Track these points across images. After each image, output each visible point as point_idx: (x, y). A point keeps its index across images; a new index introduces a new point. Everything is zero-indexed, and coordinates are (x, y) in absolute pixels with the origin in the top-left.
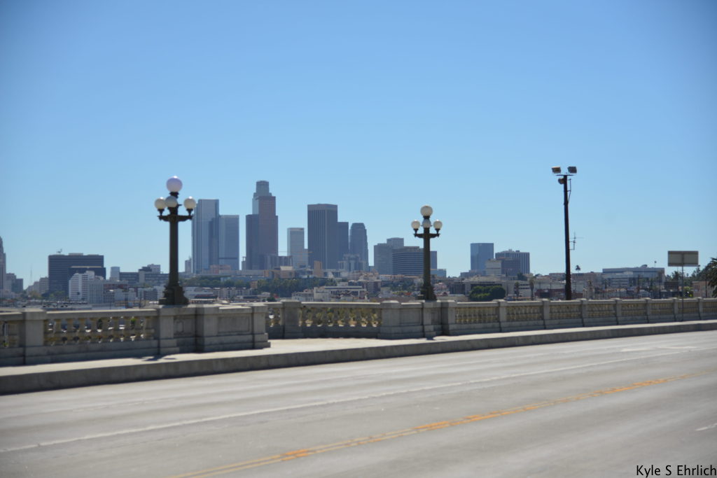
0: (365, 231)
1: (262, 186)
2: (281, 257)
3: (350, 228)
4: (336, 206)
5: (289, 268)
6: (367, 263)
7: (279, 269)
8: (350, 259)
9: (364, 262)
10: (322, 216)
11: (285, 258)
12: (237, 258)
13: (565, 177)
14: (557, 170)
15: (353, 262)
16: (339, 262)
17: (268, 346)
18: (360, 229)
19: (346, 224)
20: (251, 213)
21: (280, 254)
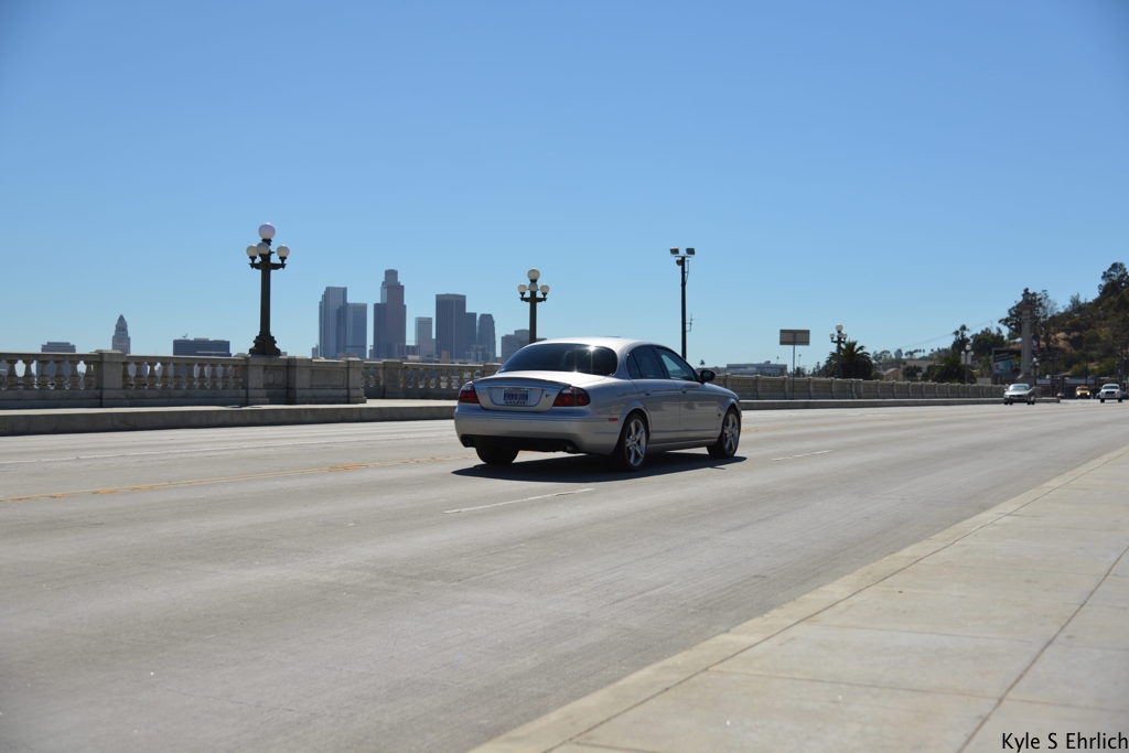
0: (493, 322)
1: (391, 275)
2: (408, 347)
3: (478, 318)
4: (464, 297)
5: (417, 358)
6: (495, 354)
7: (406, 359)
8: (477, 349)
9: (491, 353)
10: (450, 306)
11: (413, 347)
12: (364, 347)
13: (683, 258)
14: (675, 251)
15: (480, 353)
16: (467, 353)
17: (365, 402)
18: (488, 320)
19: (475, 314)
20: (379, 301)
21: (408, 344)
